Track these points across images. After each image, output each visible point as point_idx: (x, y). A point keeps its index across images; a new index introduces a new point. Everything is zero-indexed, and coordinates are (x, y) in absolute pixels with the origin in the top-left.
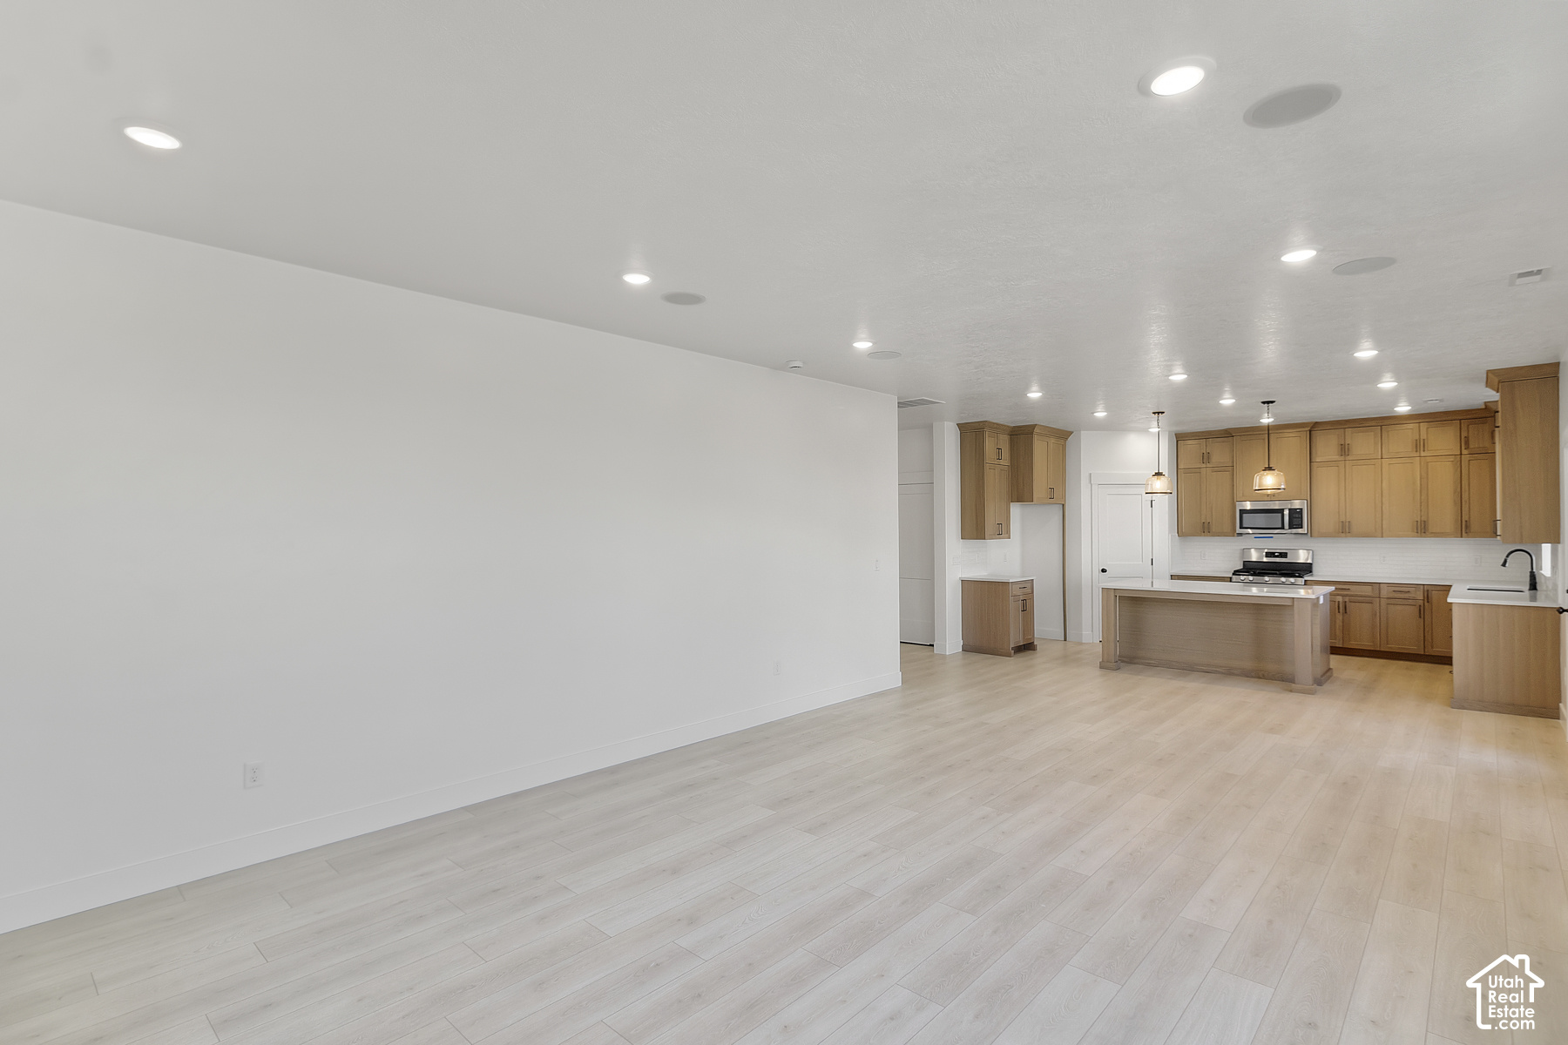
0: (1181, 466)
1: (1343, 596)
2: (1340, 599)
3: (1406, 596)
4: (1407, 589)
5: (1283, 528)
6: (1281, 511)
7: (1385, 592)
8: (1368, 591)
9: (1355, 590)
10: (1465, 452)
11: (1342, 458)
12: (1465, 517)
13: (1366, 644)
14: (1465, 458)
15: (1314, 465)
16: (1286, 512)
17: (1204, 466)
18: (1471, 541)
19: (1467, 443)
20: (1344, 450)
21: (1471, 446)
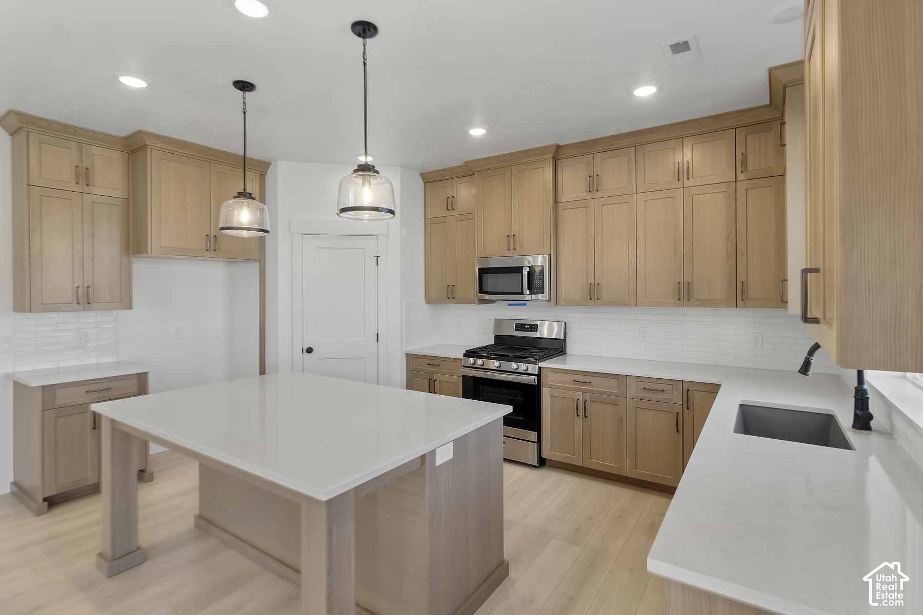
0: (428, 216)
1: (584, 391)
2: (579, 395)
3: (660, 396)
4: (661, 387)
5: (522, 293)
6: (519, 270)
7: (634, 391)
8: (611, 387)
9: (598, 385)
10: (741, 177)
11: (591, 196)
12: (742, 277)
13: (608, 464)
14: (742, 186)
15: (561, 206)
16: (525, 272)
17: (449, 213)
18: (750, 312)
19: (744, 163)
20: (593, 184)
21: (750, 167)
